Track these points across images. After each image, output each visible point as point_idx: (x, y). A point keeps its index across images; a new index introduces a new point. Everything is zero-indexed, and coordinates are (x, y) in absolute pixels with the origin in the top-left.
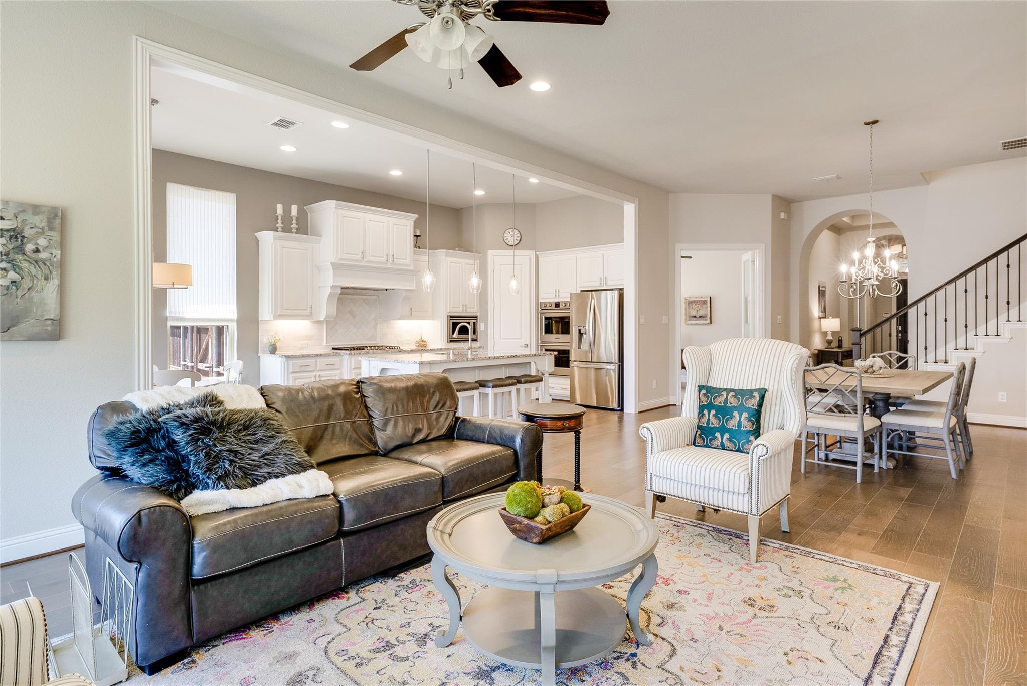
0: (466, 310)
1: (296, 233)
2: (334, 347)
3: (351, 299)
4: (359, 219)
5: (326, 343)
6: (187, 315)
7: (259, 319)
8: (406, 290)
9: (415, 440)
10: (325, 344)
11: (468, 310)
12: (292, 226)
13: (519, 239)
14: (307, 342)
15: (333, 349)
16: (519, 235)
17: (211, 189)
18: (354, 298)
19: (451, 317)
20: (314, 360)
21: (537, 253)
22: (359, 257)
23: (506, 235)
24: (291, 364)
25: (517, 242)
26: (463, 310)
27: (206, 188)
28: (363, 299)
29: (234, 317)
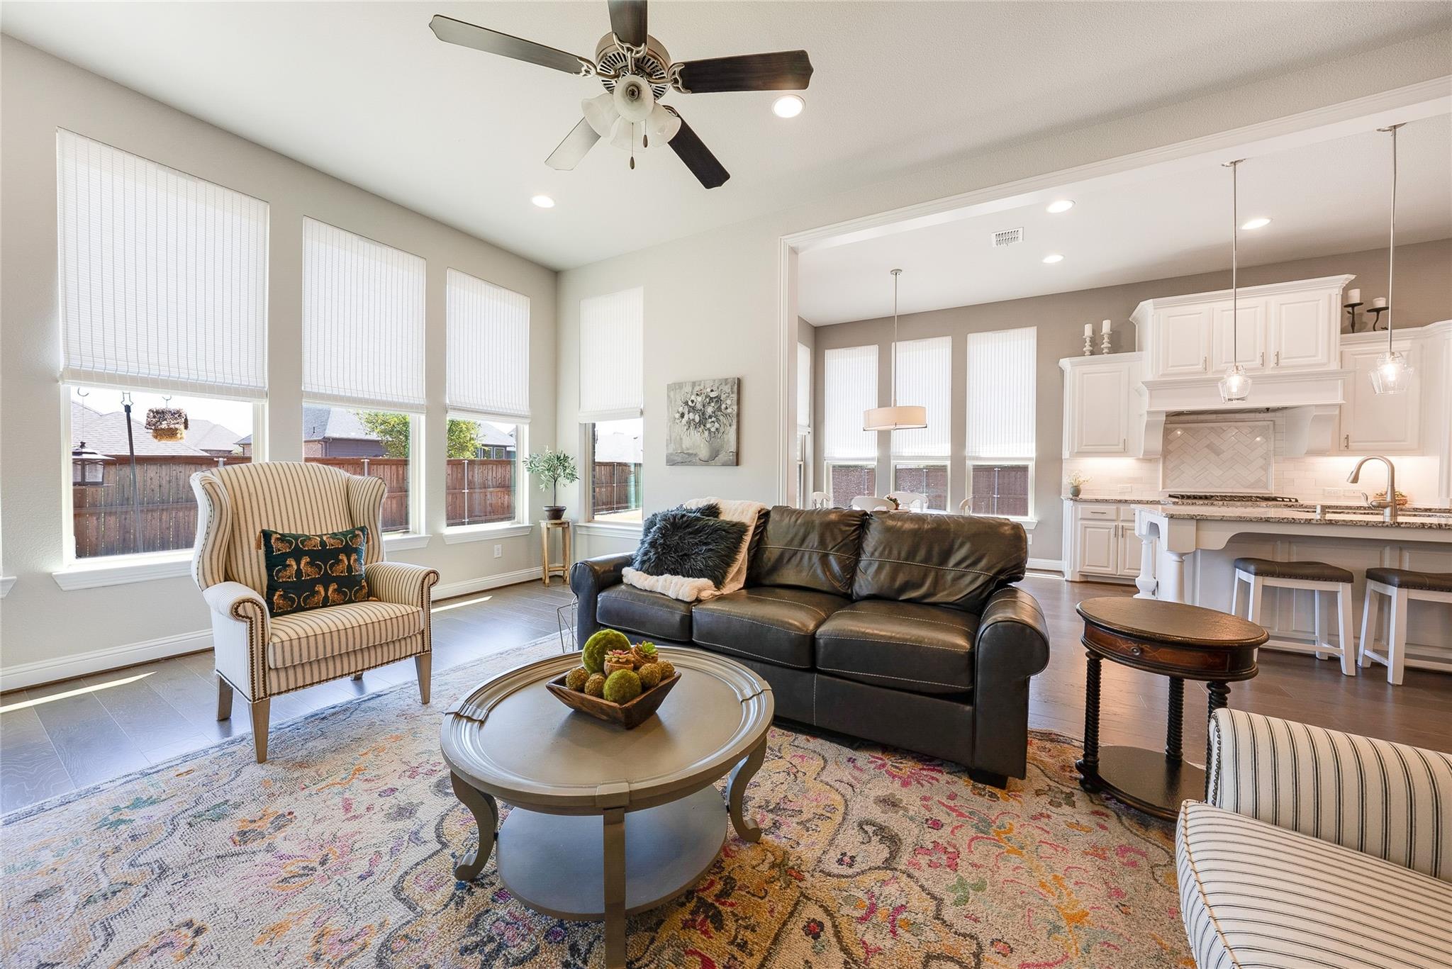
1: (1108, 353)
2: (1172, 494)
3: (1212, 428)
4: (1200, 313)
5: (1163, 489)
6: (983, 455)
7: (1063, 458)
8: (1316, 406)
9: (903, 597)
10: (1160, 490)
12: (1102, 346)
14: (1130, 485)
15: (1170, 496)
17: (1009, 329)
20: (1115, 507)
22: (1200, 367)
24: (1080, 509)
27: (1004, 329)
29: (1033, 455)
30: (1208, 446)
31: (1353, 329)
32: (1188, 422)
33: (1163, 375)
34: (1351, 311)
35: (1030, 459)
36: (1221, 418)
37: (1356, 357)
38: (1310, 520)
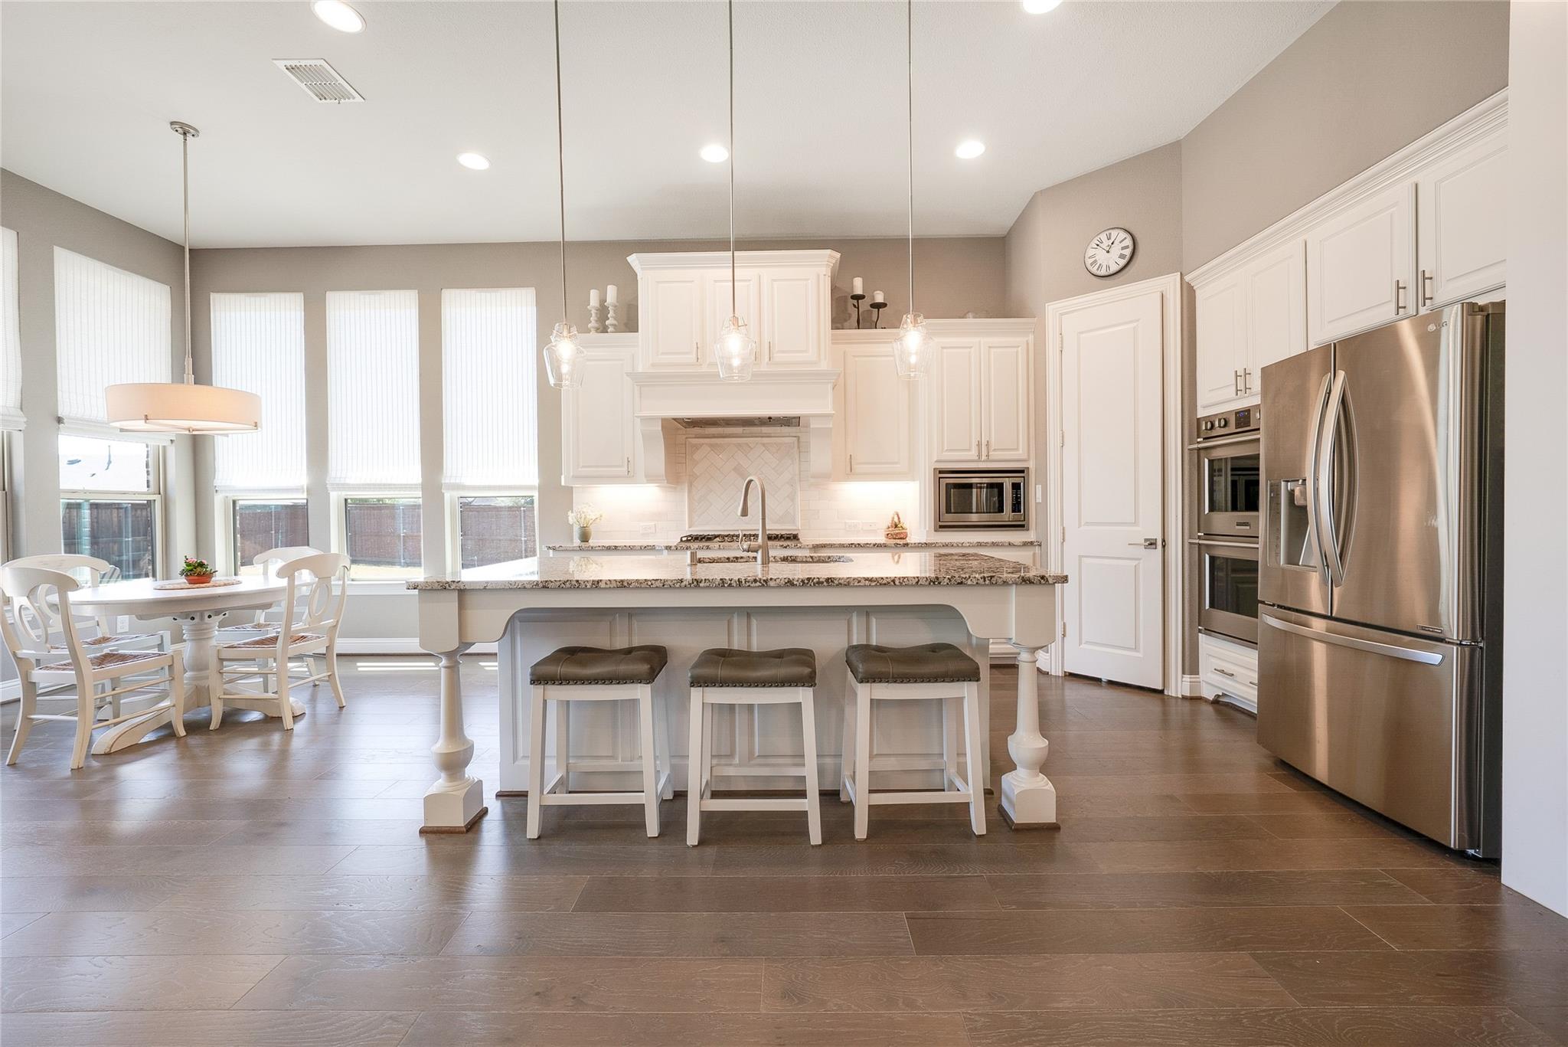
0: (988, 456)
3: (739, 445)
4: (692, 282)
5: (690, 527)
8: (817, 416)
10: (687, 529)
11: (994, 455)
12: (607, 323)
13: (1128, 252)
14: (653, 523)
16: (1129, 242)
18: (747, 444)
19: (940, 472)
21: (1187, 278)
22: (692, 357)
23: (1090, 252)
25: (1122, 262)
26: (979, 455)
28: (764, 445)
29: (535, 481)
30: (735, 469)
31: (858, 326)
32: (714, 436)
33: (653, 365)
34: (856, 304)
35: (531, 488)
36: (748, 432)
37: (857, 359)
38: (598, 582)
